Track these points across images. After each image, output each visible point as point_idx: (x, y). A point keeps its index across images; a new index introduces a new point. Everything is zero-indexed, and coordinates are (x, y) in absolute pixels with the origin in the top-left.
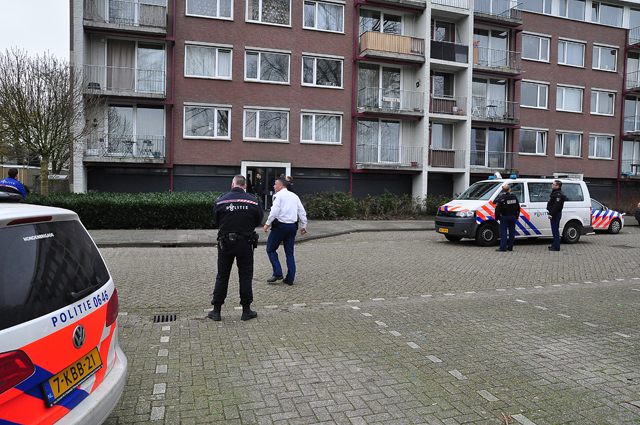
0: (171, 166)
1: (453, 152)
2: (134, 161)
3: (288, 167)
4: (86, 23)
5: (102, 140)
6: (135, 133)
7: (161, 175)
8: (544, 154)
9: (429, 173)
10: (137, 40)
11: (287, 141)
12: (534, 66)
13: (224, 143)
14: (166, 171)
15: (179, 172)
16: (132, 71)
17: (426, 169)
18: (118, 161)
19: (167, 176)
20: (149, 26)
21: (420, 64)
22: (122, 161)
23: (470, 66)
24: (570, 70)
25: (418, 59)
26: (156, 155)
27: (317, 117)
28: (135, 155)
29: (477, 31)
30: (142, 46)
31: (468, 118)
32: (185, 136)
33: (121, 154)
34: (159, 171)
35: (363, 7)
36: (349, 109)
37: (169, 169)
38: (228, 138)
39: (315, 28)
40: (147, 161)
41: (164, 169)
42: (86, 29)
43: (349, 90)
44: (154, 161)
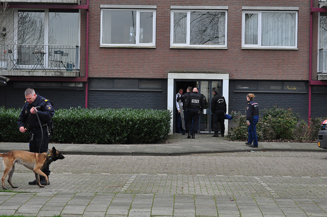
0: (85, 80)
2: (43, 74)
3: (226, 79)
5: (10, 52)
6: (46, 43)
7: (74, 90)
11: (225, 46)
13: (147, 52)
14: (81, 85)
15: (95, 86)
18: (26, 74)
19: (82, 91)
22: (31, 74)
26: (69, 67)
28: (46, 68)
32: (102, 45)
33: (31, 67)
34: (73, 85)
37: (84, 83)
38: (153, 45)
40: (58, 74)
41: (79, 83)
44: (66, 75)
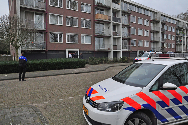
1: (117, 46)
3: (78, 50)
4: (21, 6)
6: (35, 41)
7: (43, 54)
8: (135, 46)
9: (113, 51)
10: (34, 12)
11: (78, 43)
12: (133, 24)
13: (61, 44)
14: (44, 52)
16: (34, 22)
17: (112, 50)
20: (41, 8)
21: (110, 23)
23: (121, 23)
24: (140, 25)
25: (110, 21)
27: (85, 36)
29: (122, 15)
30: (36, 14)
31: (121, 37)
32: (50, 42)
34: (42, 52)
35: (96, 7)
36: (93, 34)
38: (62, 42)
39: (84, 12)
40: (41, 49)
42: (21, 8)
43: (93, 29)
44: (43, 49)
